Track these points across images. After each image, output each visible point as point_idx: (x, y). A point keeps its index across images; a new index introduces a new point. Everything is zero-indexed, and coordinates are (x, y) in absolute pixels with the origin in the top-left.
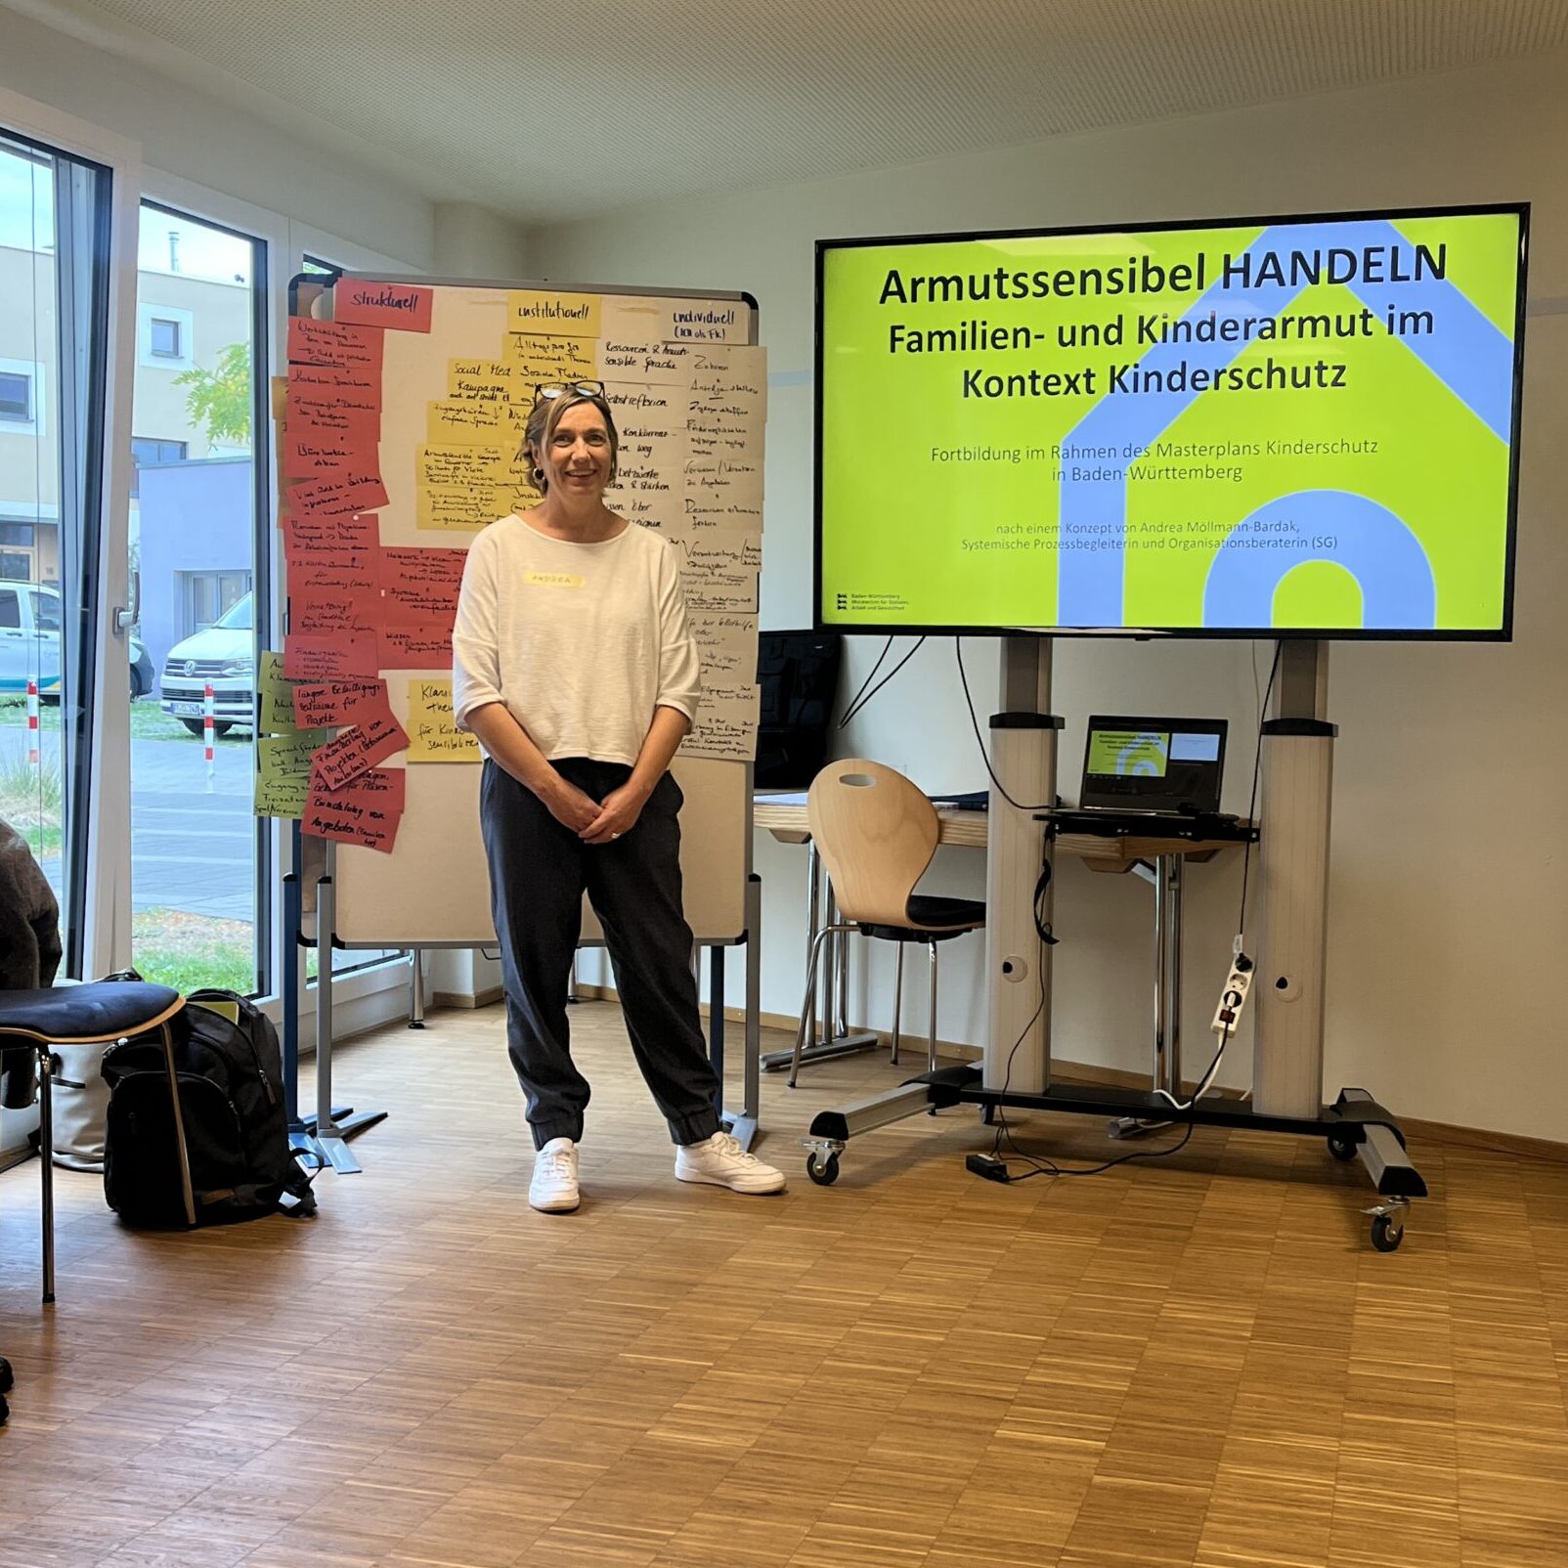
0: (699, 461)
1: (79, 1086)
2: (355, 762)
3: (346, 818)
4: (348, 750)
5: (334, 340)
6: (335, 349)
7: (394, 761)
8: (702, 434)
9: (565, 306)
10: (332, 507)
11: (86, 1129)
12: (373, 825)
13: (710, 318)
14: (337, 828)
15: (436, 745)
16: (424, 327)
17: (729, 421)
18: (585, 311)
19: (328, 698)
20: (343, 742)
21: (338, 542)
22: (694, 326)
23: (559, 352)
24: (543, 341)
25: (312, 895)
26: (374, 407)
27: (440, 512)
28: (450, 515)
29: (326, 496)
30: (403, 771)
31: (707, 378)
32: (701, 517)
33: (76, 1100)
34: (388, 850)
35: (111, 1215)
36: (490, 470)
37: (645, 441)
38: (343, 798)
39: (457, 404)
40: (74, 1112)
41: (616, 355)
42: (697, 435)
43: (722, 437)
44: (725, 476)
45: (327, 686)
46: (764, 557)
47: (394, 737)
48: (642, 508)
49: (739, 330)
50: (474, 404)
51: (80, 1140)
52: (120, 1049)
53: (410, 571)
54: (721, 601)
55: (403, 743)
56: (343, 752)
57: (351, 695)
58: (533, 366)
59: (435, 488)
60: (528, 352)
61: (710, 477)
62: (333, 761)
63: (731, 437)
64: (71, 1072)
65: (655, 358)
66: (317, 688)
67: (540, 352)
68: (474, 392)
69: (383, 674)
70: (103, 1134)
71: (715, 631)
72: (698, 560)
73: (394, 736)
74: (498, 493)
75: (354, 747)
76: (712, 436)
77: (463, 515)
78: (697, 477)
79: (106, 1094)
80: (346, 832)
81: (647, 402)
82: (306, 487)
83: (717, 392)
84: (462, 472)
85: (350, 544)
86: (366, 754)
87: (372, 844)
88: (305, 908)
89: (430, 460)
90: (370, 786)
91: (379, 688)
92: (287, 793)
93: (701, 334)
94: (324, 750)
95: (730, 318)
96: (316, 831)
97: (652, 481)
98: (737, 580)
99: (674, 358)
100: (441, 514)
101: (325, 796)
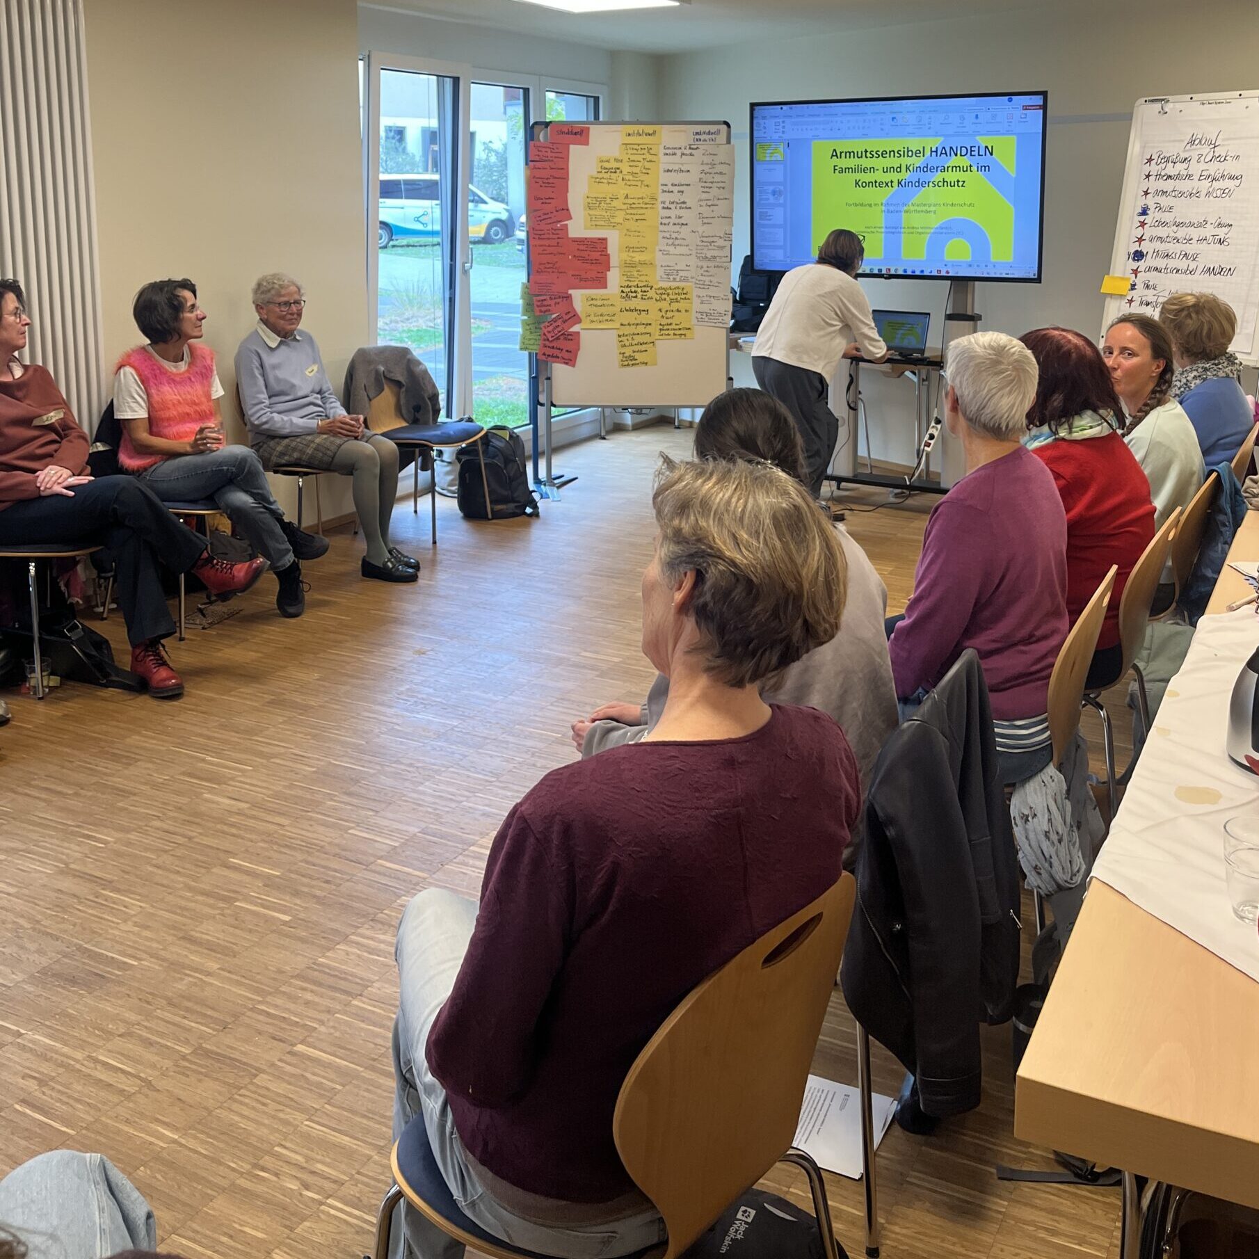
0: (704, 196)
1: (449, 463)
2: (559, 329)
3: (556, 352)
4: (557, 324)
5: (549, 150)
6: (549, 154)
7: (575, 329)
8: (706, 186)
9: (646, 131)
10: (549, 221)
11: (453, 480)
12: (567, 355)
13: (709, 133)
14: (553, 356)
15: (592, 321)
16: (586, 143)
17: (718, 178)
18: (655, 132)
19: (548, 302)
20: (555, 320)
21: (551, 236)
22: (702, 137)
23: (643, 151)
24: (636, 147)
25: (543, 385)
26: (565, 178)
27: (594, 222)
28: (598, 223)
29: (546, 217)
30: (578, 333)
31: (707, 159)
32: (705, 221)
33: (448, 468)
34: (573, 366)
35: (460, 514)
36: (615, 203)
37: (681, 188)
38: (555, 344)
39: (600, 175)
40: (448, 473)
41: (668, 151)
42: (704, 184)
43: (715, 185)
44: (716, 202)
45: (548, 297)
46: (733, 237)
47: (576, 318)
48: (680, 217)
49: (722, 138)
50: (607, 176)
51: (451, 484)
52: (463, 448)
53: (582, 247)
54: (715, 257)
55: (579, 321)
56: (555, 325)
57: (557, 300)
58: (633, 158)
59: (592, 212)
60: (630, 152)
61: (709, 203)
62: (550, 329)
63: (719, 185)
64: (446, 457)
65: (685, 152)
66: (542, 298)
67: (635, 152)
68: (608, 170)
69: (571, 292)
70: (457, 482)
71: (712, 271)
72: (704, 239)
73: (574, 318)
74: (617, 213)
75: (559, 322)
76: (710, 185)
77: (603, 223)
78: (703, 203)
79: (458, 467)
80: (556, 358)
81: (682, 171)
82: (539, 213)
83: (713, 165)
84: (602, 204)
85: (556, 236)
86: (564, 326)
87: (567, 363)
88: (540, 389)
89: (589, 200)
90: (565, 339)
91: (569, 297)
92: (532, 342)
93: (705, 140)
94: (546, 324)
95: (718, 132)
96: (544, 358)
97: (683, 206)
98: (721, 248)
99: (693, 151)
100: (594, 223)
101: (547, 343)
